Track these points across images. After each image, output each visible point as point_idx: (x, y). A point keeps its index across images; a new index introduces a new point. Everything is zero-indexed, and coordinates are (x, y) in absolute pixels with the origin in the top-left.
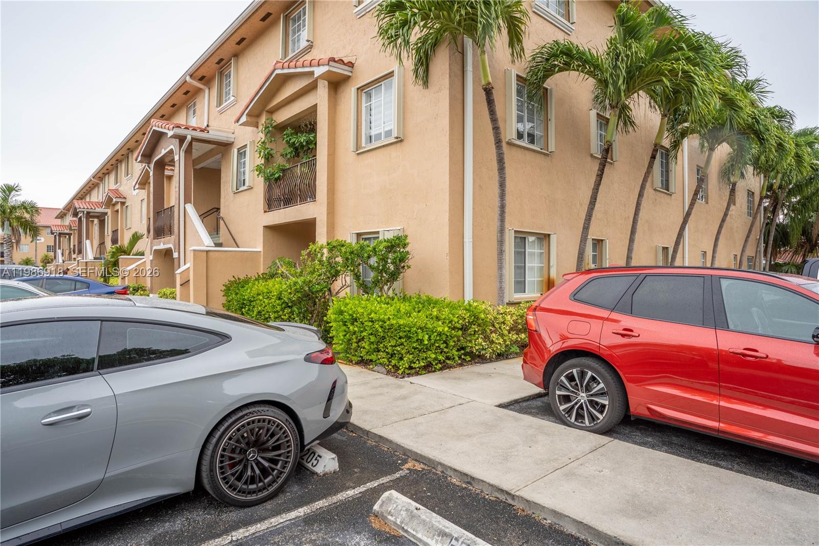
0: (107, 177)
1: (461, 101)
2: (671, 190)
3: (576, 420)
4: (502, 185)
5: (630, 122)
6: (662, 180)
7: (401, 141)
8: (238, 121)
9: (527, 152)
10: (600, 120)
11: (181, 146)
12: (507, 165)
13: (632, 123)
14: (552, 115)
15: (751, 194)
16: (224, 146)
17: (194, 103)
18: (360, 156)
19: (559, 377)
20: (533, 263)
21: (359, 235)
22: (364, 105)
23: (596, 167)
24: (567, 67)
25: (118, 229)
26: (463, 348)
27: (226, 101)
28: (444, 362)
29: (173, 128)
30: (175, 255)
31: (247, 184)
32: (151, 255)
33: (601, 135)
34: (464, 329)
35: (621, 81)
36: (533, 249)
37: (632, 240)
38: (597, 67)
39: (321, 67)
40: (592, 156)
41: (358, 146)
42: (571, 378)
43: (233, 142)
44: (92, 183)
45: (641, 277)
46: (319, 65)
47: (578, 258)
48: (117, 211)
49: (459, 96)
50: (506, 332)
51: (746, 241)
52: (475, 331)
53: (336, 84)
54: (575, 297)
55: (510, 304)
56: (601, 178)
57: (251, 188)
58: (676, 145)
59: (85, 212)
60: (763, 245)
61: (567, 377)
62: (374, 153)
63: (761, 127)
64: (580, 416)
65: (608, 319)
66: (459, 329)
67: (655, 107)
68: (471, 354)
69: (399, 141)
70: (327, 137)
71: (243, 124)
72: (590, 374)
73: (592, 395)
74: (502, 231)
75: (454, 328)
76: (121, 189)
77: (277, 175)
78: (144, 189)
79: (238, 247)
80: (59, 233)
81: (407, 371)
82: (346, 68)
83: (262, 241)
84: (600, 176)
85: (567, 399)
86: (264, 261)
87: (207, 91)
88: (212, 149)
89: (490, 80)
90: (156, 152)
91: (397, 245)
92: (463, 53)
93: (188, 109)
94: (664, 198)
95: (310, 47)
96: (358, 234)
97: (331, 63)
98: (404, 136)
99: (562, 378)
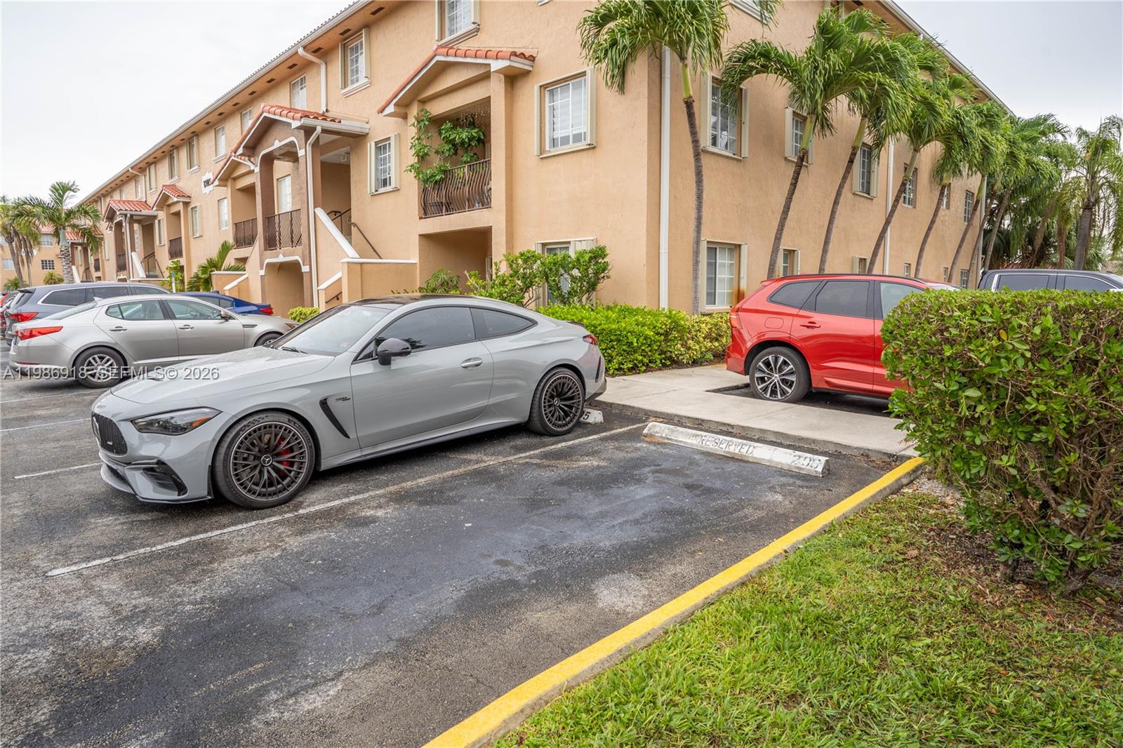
0: (152, 168)
1: (658, 109)
2: (872, 194)
3: (771, 396)
4: (699, 197)
5: (828, 125)
6: (863, 183)
7: (594, 148)
8: (382, 111)
9: (720, 158)
10: (796, 118)
11: (307, 138)
12: (704, 178)
13: (830, 126)
14: (746, 117)
15: (969, 194)
16: (357, 139)
17: (301, 79)
18: (545, 161)
19: (757, 363)
20: (723, 275)
21: (544, 245)
22: (547, 104)
23: (790, 171)
24: (765, 69)
25: (180, 238)
26: (665, 353)
27: (353, 83)
28: (648, 365)
29: (301, 117)
30: (305, 269)
31: (393, 185)
32: (262, 269)
33: (796, 134)
34: (666, 334)
35: (818, 95)
36: (723, 260)
37: (825, 251)
38: (795, 71)
39: (500, 61)
40: (786, 159)
41: (542, 150)
42: (767, 364)
43: (368, 134)
44: (128, 174)
45: (825, 282)
46: (497, 58)
47: (769, 269)
48: (177, 214)
49: (657, 104)
50: (701, 339)
51: (958, 252)
52: (675, 337)
53: (513, 79)
54: (771, 299)
55: (704, 315)
56: (795, 187)
57: (396, 190)
58: (879, 143)
59: (129, 215)
60: (981, 256)
61: (763, 362)
62: (558, 158)
63: (965, 129)
64: (774, 392)
65: (797, 316)
66: (661, 334)
67: (854, 110)
68: (670, 358)
69: (592, 147)
70: (504, 137)
71: (390, 115)
72: (782, 358)
73: (783, 375)
74: (698, 242)
75: (658, 334)
76: (180, 185)
77: (438, 177)
78: (226, 186)
79: (381, 258)
80: (72, 243)
81: (616, 372)
82: (527, 62)
83: (418, 252)
84: (794, 185)
85: (762, 380)
86: (421, 274)
87: (323, 67)
88: (335, 140)
89: (692, 93)
90: (265, 143)
91: (598, 254)
92: (661, 60)
93: (293, 86)
94: (863, 203)
95: (476, 31)
96: (542, 244)
97: (513, 58)
98: (597, 143)
99: (760, 364)
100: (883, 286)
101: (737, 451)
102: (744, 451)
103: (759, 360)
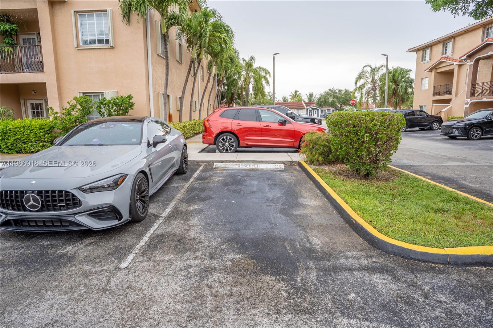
1: (146, 35)
3: (226, 151)
7: (113, 48)
9: (162, 59)
10: (179, 45)
18: (80, 51)
21: (84, 93)
22: (79, 22)
23: (178, 66)
40: (177, 60)
41: (78, 45)
42: (223, 139)
45: (240, 110)
54: (221, 116)
62: (90, 51)
72: (229, 137)
73: (230, 143)
85: (222, 146)
98: (114, 46)
99: (221, 140)
100: (260, 110)
101: (254, 167)
102: (256, 167)
103: (220, 139)
